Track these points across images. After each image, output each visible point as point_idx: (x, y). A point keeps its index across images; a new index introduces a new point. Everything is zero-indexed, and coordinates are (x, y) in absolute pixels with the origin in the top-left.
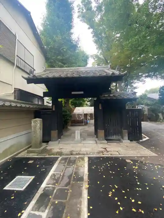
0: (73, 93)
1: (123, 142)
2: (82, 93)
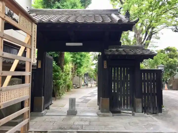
0: (68, 44)
2: (81, 44)
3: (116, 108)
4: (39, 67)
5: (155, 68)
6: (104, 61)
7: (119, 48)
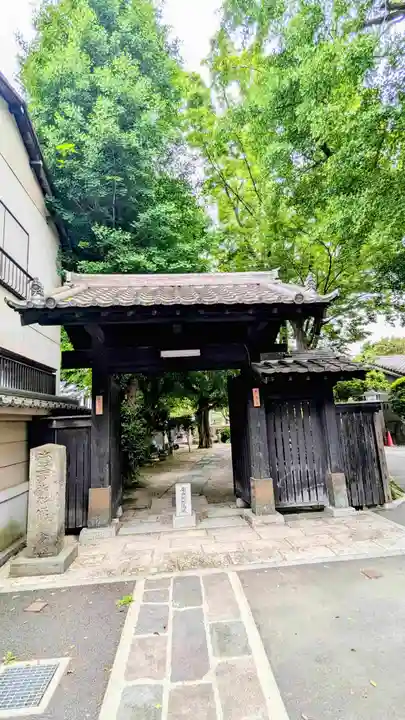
0: (165, 354)
1: (336, 515)
2: (196, 353)
3: (286, 500)
4: (99, 411)
6: (254, 390)
7: (284, 357)
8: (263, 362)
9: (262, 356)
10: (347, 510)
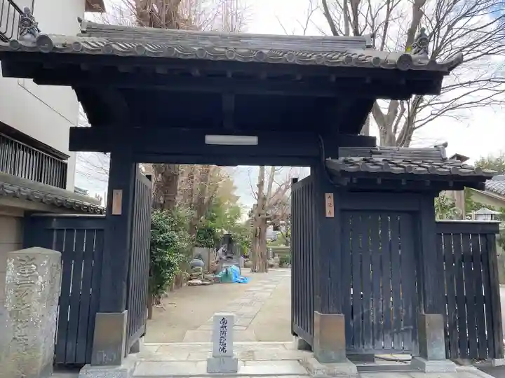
0: (211, 139)
1: (427, 369)
2: (252, 140)
3: (361, 346)
4: (117, 210)
5: (471, 219)
6: (327, 195)
7: (372, 153)
8: (342, 159)
9: (341, 150)
10: (443, 363)
